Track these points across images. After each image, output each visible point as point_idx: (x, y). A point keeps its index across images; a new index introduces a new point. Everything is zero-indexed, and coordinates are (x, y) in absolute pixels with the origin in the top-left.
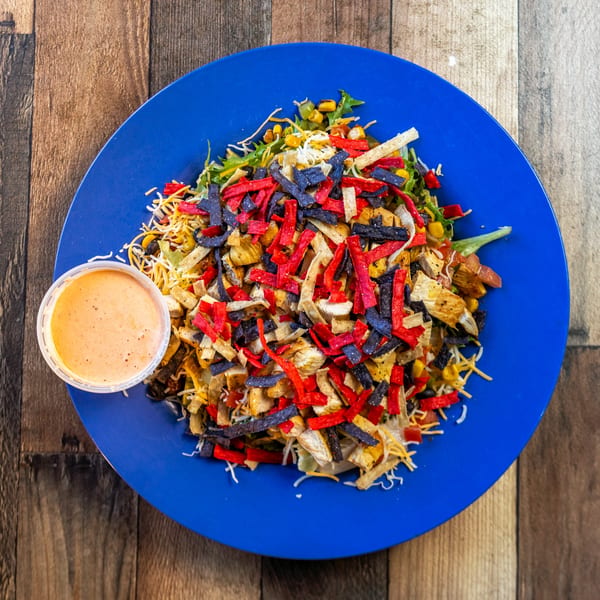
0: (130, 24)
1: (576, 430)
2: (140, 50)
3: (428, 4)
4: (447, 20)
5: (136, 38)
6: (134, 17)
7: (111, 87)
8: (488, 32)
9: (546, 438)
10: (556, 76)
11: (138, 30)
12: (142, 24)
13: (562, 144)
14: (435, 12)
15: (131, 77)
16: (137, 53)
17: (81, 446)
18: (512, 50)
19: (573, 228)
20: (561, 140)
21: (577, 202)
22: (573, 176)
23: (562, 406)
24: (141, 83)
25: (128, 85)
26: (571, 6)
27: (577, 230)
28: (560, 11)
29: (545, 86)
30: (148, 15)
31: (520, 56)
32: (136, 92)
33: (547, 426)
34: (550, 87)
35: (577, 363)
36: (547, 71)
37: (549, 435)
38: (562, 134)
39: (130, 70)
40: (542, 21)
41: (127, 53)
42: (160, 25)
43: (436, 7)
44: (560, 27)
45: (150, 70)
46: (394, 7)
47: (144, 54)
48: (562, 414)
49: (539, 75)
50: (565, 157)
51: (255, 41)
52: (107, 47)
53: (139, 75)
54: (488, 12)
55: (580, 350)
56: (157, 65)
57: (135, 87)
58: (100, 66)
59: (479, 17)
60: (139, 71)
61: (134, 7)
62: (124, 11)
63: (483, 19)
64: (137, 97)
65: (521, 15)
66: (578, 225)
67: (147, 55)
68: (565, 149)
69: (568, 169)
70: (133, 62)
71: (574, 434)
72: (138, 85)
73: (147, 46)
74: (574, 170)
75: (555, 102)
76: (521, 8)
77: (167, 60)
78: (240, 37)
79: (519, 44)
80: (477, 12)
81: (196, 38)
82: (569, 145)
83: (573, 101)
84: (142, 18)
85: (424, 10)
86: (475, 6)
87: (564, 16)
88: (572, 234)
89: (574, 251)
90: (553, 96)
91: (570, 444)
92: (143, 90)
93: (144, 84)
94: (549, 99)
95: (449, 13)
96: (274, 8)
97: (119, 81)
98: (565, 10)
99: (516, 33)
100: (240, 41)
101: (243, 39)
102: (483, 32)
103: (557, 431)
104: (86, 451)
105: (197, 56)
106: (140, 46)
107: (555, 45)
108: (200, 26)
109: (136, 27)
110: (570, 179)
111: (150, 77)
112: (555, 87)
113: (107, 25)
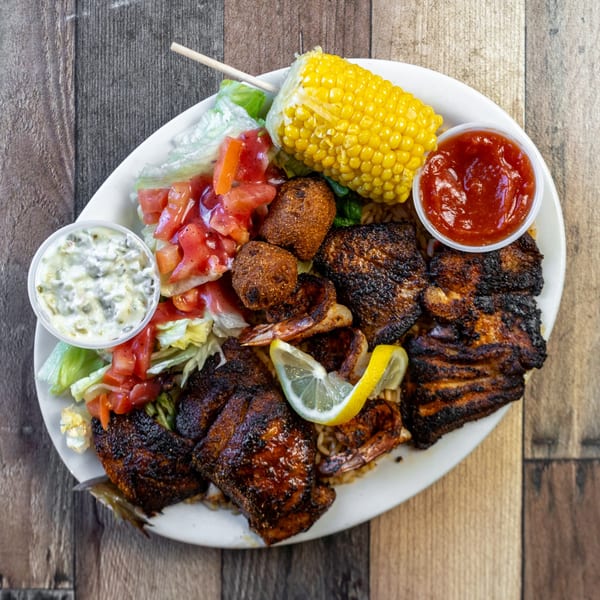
0: (50, 69)
1: (591, 558)
2: (64, 101)
3: (415, 43)
4: (439, 61)
5: (58, 86)
6: (55, 61)
7: (28, 148)
8: (488, 75)
9: (555, 566)
10: (572, 132)
11: (61, 76)
12: (66, 69)
13: (577, 215)
14: (424, 53)
15: (54, 135)
16: (60, 104)
17: (4, 580)
18: (517, 100)
19: (590, 317)
20: (576, 210)
21: (595, 285)
22: (590, 255)
23: (575, 529)
24: (66, 143)
25: (50, 145)
26: (589, 44)
27: (594, 319)
28: (576, 51)
29: (557, 144)
30: (72, 57)
31: (527, 108)
32: (60, 153)
33: (557, 552)
34: (563, 145)
35: (593, 478)
36: (559, 126)
37: (559, 563)
38: (578, 203)
39: (52, 126)
40: (554, 64)
41: (47, 105)
42: (88, 70)
43: (425, 47)
44: (575, 70)
45: (76, 126)
46: (373, 45)
47: (68, 106)
48: (575, 538)
49: (550, 130)
50: (581, 231)
51: (204, 89)
52: (23, 98)
53: (63, 133)
54: (489, 52)
55: (596, 463)
56: (84, 120)
57: (58, 147)
58: (16, 121)
59: (478, 58)
60: (63, 127)
61: (55, 48)
62: (42, 52)
63: (482, 61)
64: (62, 160)
65: (529, 55)
66: (595, 314)
67: (72, 107)
68: (581, 222)
69: (584, 246)
70: (55, 116)
71: (588, 563)
72: (62, 145)
73: (72, 96)
74: (591, 247)
75: (569, 164)
76: (529, 47)
77: (96, 113)
78: (186, 84)
79: (526, 92)
80: (475, 52)
81: (131, 85)
82: (585, 217)
83: (591, 163)
84: (65, 60)
85: (411, 49)
86: (472, 44)
87: (581, 56)
88: (589, 324)
89: (591, 344)
90: (568, 157)
91: (584, 575)
92: (68, 151)
93: (69, 143)
94: (563, 160)
95: (442, 54)
96: (227, 48)
97: (38, 140)
98: (582, 50)
99: (522, 79)
100: (186, 88)
101: (189, 88)
102: (483, 77)
103: (568, 558)
104: (11, 587)
105: (134, 109)
106: (63, 96)
107: (570, 94)
108: (136, 71)
109: (58, 72)
110: (586, 258)
111: (77, 135)
112: (569, 145)
113: (23, 70)
